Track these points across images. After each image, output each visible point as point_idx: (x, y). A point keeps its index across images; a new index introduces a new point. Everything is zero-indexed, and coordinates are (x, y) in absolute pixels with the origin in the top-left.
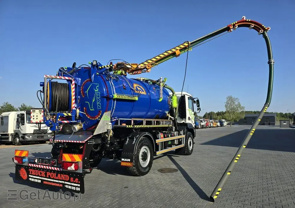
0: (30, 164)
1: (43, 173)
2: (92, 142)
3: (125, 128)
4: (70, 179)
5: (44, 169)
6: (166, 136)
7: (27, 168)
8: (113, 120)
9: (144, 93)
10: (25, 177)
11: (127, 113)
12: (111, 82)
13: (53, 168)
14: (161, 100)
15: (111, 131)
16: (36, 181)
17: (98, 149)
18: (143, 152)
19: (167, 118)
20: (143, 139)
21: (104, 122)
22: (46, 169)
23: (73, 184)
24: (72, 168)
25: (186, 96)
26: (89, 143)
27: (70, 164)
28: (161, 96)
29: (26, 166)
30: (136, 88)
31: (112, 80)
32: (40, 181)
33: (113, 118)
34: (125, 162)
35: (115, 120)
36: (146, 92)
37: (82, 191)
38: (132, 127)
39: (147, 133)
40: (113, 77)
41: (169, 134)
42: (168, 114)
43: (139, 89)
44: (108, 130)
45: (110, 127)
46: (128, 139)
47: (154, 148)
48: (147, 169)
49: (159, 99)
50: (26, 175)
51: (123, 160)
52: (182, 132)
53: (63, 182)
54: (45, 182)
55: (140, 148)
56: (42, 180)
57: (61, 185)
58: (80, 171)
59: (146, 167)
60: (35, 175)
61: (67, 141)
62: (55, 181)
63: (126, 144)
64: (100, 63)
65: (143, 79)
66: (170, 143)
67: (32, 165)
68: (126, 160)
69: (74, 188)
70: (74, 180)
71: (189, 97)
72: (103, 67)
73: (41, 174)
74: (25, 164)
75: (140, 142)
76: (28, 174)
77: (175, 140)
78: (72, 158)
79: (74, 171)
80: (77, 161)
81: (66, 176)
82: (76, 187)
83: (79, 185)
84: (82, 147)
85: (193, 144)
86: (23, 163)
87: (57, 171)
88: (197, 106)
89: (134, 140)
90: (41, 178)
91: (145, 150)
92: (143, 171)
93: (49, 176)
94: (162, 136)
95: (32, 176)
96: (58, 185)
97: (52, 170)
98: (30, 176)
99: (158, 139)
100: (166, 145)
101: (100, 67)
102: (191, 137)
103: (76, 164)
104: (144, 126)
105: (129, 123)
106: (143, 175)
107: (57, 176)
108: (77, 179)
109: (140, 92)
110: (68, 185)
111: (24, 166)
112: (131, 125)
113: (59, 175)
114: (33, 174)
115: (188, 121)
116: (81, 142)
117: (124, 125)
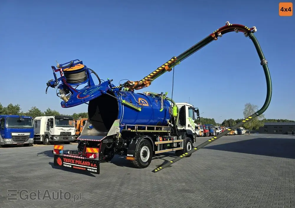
0: (64, 155)
1: (73, 161)
2: (106, 141)
3: (130, 132)
4: (91, 165)
5: (73, 158)
6: (165, 140)
7: (62, 158)
8: (122, 126)
9: (147, 105)
10: (61, 164)
11: (133, 121)
12: (120, 98)
13: (80, 157)
14: (162, 110)
15: (120, 133)
16: (68, 166)
17: (110, 147)
18: (144, 151)
19: (167, 125)
20: (144, 140)
21: (114, 127)
22: (75, 158)
23: (92, 168)
24: (92, 157)
25: (186, 106)
26: (104, 141)
27: (91, 154)
28: (162, 107)
29: (61, 156)
30: (141, 101)
31: (121, 97)
32: (71, 166)
33: (122, 124)
34: (130, 157)
35: (123, 126)
36: (149, 104)
37: (98, 173)
38: (135, 131)
39: (147, 136)
40: (122, 94)
41: (168, 138)
42: (168, 122)
43: (143, 102)
44: (117, 133)
45: (119, 130)
46: (132, 140)
47: (153, 148)
48: (147, 164)
49: (161, 109)
50: (61, 163)
51: (128, 155)
52: (180, 137)
53: (86, 167)
54: (74, 167)
55: (142, 147)
56: (72, 166)
57: (85, 169)
58: (97, 159)
59: (146, 162)
60: (68, 162)
61: (89, 140)
62: (81, 166)
63: (131, 144)
64: (113, 85)
65: (148, 92)
66: (168, 145)
67: (66, 155)
68: (130, 155)
69: (93, 170)
70: (93, 165)
71: (190, 107)
72: (115, 87)
73: (71, 161)
74: (61, 155)
75: (141, 143)
76: (63, 161)
77: (174, 144)
78: (92, 150)
79: (94, 159)
80: (95, 152)
81: (88, 162)
82: (94, 169)
83: (96, 169)
84: (99, 145)
85: (192, 148)
86: (60, 154)
87: (83, 159)
88: (197, 115)
89: (136, 141)
90: (71, 164)
91: (145, 149)
92: (143, 164)
93: (77, 163)
94: (161, 139)
95: (65, 163)
96: (83, 169)
97: (79, 159)
98: (64, 163)
99: (157, 141)
100: (164, 146)
101: (113, 88)
102: (190, 142)
103: (95, 154)
104: (146, 131)
105: (133, 128)
106: (143, 168)
107: (82, 162)
108: (95, 165)
109: (144, 104)
110: (89, 168)
111: (60, 156)
112: (134, 129)
113: (84, 162)
114: (66, 161)
115: (187, 128)
116: (98, 141)
117: (129, 129)
